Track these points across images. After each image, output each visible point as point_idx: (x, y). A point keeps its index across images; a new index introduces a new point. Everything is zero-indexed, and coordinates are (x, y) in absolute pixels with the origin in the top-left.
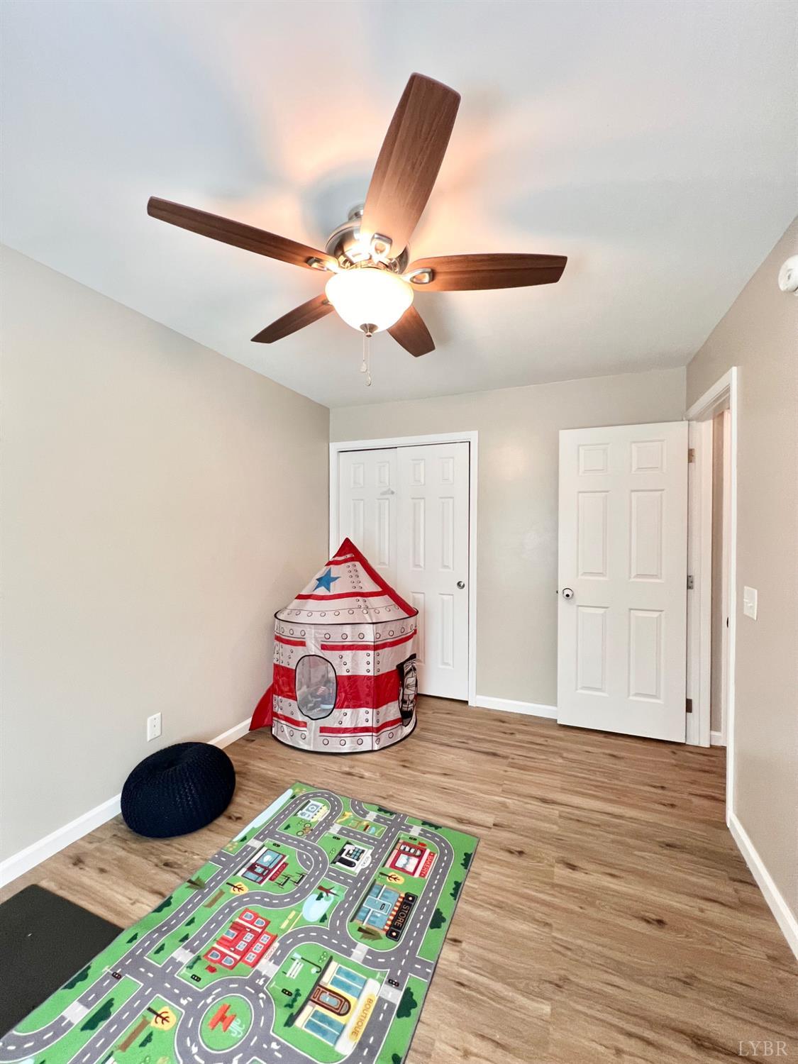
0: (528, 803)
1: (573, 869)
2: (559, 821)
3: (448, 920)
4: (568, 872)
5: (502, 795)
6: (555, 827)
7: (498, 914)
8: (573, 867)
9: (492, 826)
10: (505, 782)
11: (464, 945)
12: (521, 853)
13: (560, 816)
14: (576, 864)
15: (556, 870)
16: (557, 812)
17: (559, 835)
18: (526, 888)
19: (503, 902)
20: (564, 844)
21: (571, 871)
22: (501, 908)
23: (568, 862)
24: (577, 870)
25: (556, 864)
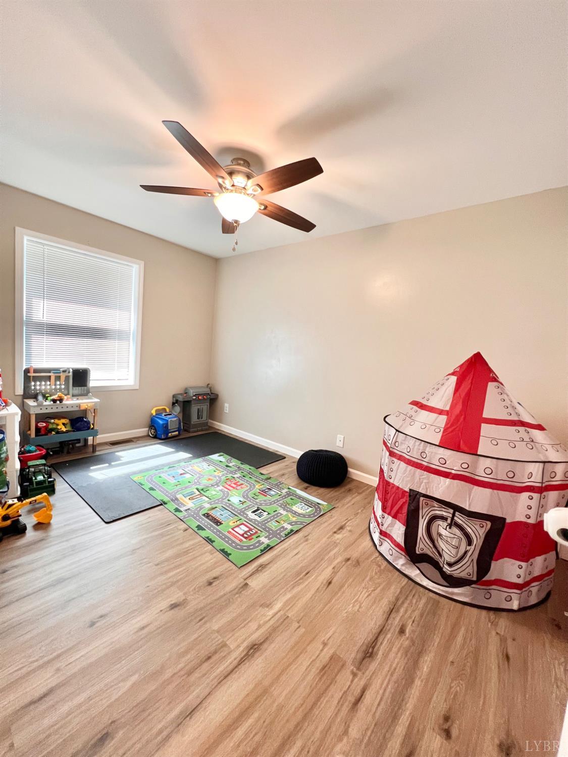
0: (257, 629)
1: (172, 605)
2: (219, 639)
3: (198, 531)
4: (173, 600)
5: (282, 613)
6: (216, 627)
7: (183, 549)
8: (174, 606)
9: (247, 581)
10: (302, 630)
11: (182, 531)
12: (210, 584)
13: (224, 645)
14: (172, 611)
15: (181, 594)
16: (232, 647)
17: (205, 623)
18: (184, 570)
19: (187, 554)
20: (196, 618)
21: (173, 602)
22: (184, 552)
23: (179, 608)
24: (168, 607)
25: (184, 598)
